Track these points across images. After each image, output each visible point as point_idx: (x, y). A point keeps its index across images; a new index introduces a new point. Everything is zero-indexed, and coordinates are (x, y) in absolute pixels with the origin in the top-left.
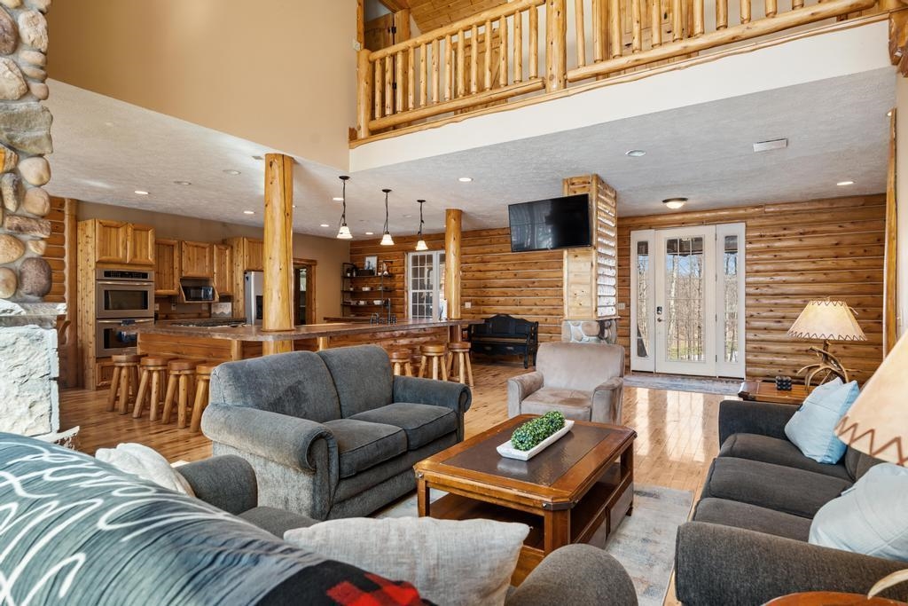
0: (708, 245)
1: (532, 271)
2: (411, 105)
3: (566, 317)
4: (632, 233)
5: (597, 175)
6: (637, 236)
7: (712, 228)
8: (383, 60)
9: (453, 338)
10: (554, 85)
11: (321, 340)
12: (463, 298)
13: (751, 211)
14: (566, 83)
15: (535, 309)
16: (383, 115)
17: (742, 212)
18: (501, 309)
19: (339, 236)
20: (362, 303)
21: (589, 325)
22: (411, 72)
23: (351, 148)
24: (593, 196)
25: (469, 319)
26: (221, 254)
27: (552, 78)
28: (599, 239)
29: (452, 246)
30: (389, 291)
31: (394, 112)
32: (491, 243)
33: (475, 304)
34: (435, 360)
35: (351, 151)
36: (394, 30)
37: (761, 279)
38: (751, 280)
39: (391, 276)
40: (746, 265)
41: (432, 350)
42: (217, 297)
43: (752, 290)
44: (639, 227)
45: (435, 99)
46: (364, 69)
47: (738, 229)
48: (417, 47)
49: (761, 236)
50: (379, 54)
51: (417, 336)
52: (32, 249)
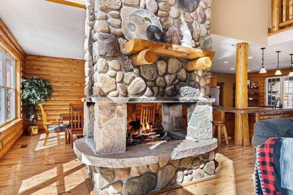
16: (287, 20)
19: (261, 72)
23: (269, 36)
30: (256, 94)
39: (258, 88)
52: (208, 81)
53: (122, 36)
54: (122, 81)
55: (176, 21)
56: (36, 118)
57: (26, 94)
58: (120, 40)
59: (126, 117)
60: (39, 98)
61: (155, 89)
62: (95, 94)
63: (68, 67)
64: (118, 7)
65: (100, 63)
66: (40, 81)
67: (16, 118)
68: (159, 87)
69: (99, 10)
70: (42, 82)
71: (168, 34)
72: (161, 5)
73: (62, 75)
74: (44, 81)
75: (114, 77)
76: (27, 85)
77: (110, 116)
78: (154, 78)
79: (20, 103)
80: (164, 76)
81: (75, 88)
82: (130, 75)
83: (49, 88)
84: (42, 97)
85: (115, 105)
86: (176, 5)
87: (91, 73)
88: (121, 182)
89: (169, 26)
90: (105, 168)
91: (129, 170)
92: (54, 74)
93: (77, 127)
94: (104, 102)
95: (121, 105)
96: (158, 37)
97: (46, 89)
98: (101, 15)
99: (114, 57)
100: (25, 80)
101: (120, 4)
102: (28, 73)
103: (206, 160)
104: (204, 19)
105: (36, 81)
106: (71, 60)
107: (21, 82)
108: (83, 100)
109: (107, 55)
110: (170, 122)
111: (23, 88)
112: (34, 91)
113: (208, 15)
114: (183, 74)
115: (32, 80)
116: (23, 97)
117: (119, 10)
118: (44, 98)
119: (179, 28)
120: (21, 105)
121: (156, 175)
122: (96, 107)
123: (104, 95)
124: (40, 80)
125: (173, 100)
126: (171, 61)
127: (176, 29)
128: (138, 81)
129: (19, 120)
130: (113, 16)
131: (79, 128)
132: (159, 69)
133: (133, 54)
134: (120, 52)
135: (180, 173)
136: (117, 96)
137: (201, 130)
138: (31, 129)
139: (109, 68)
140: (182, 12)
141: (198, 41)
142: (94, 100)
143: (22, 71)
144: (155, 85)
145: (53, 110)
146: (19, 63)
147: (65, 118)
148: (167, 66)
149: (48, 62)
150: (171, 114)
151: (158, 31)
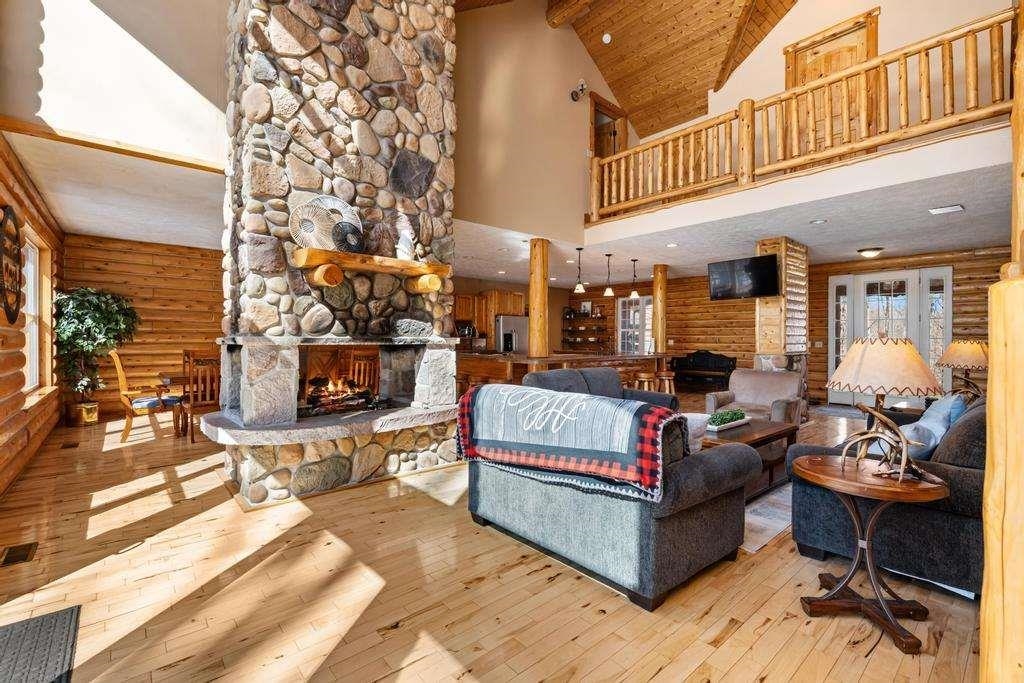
0: (911, 287)
1: (730, 313)
2: (631, 197)
3: (758, 352)
4: (831, 278)
5: (786, 237)
6: (835, 281)
7: (916, 272)
8: (610, 165)
9: (659, 368)
10: (744, 180)
11: (565, 365)
12: (668, 336)
13: (956, 255)
14: (754, 178)
15: (733, 346)
16: (610, 204)
17: (948, 256)
18: (701, 346)
19: (576, 291)
20: (579, 339)
21: (778, 358)
22: (632, 173)
23: (586, 228)
24: (782, 253)
25: (673, 353)
26: (480, 303)
27: (742, 174)
28: (788, 289)
29: (659, 294)
30: (601, 330)
31: (619, 201)
32: (692, 289)
33: (677, 341)
34: (646, 384)
35: (587, 231)
36: (615, 133)
37: (970, 320)
38: (958, 320)
39: (603, 318)
40: (953, 306)
41: (643, 376)
42: (477, 334)
43: (959, 331)
44: (837, 273)
45: (650, 192)
46: (596, 171)
47: (945, 273)
48: (637, 153)
49: (970, 279)
50: (606, 160)
51: (630, 365)
52: (448, 311)
53: (290, 239)
54: (290, 311)
55: (387, 213)
56: (93, 385)
57: (68, 329)
58: (287, 245)
59: (298, 368)
60: (101, 338)
61: (350, 323)
62: (241, 330)
63: (176, 265)
64: (282, 193)
65: (251, 282)
66: (104, 299)
67: (41, 385)
68: (357, 321)
69: (248, 196)
70: (110, 301)
71: (372, 234)
72: (361, 187)
73: (163, 284)
74: (116, 298)
75: (277, 304)
76: (71, 306)
77: (268, 366)
78: (348, 305)
79: (50, 351)
80: (366, 302)
81: (196, 315)
82: (305, 301)
83: (130, 315)
84: (111, 335)
85: (277, 348)
86: (389, 188)
87: (236, 295)
88: (288, 471)
89: (375, 221)
90: (260, 447)
91: (300, 449)
92: (141, 282)
93: (204, 398)
94: (258, 343)
95: (289, 349)
96: (353, 240)
97: (121, 318)
98: (253, 206)
99: (275, 273)
100: (65, 297)
101: (286, 188)
102: (69, 277)
103: (441, 438)
104: (441, 209)
105: (95, 300)
106: (187, 251)
107: (54, 301)
108: (219, 341)
109: (264, 269)
110: (393, 379)
111: (58, 315)
112: (89, 322)
113: (448, 203)
114: (400, 299)
115: (84, 295)
116: (58, 335)
117: (285, 197)
118: (115, 338)
119: (393, 225)
120: (55, 353)
121: (349, 460)
122: (244, 353)
123: (259, 333)
124: (105, 295)
125: (382, 340)
126: (378, 279)
127: (388, 226)
128: (318, 310)
129: (49, 389)
130: (275, 208)
131: (208, 401)
132: (357, 290)
133: (308, 270)
134: (287, 264)
135: (393, 458)
136: (282, 334)
137: (435, 390)
138: (81, 410)
139: (268, 290)
140: (399, 198)
141: (429, 245)
142: (240, 340)
143: (57, 275)
144: (351, 316)
145: (138, 366)
146: (48, 256)
147: (176, 381)
148: (372, 287)
149: (125, 253)
150: (394, 366)
151: (355, 231)
